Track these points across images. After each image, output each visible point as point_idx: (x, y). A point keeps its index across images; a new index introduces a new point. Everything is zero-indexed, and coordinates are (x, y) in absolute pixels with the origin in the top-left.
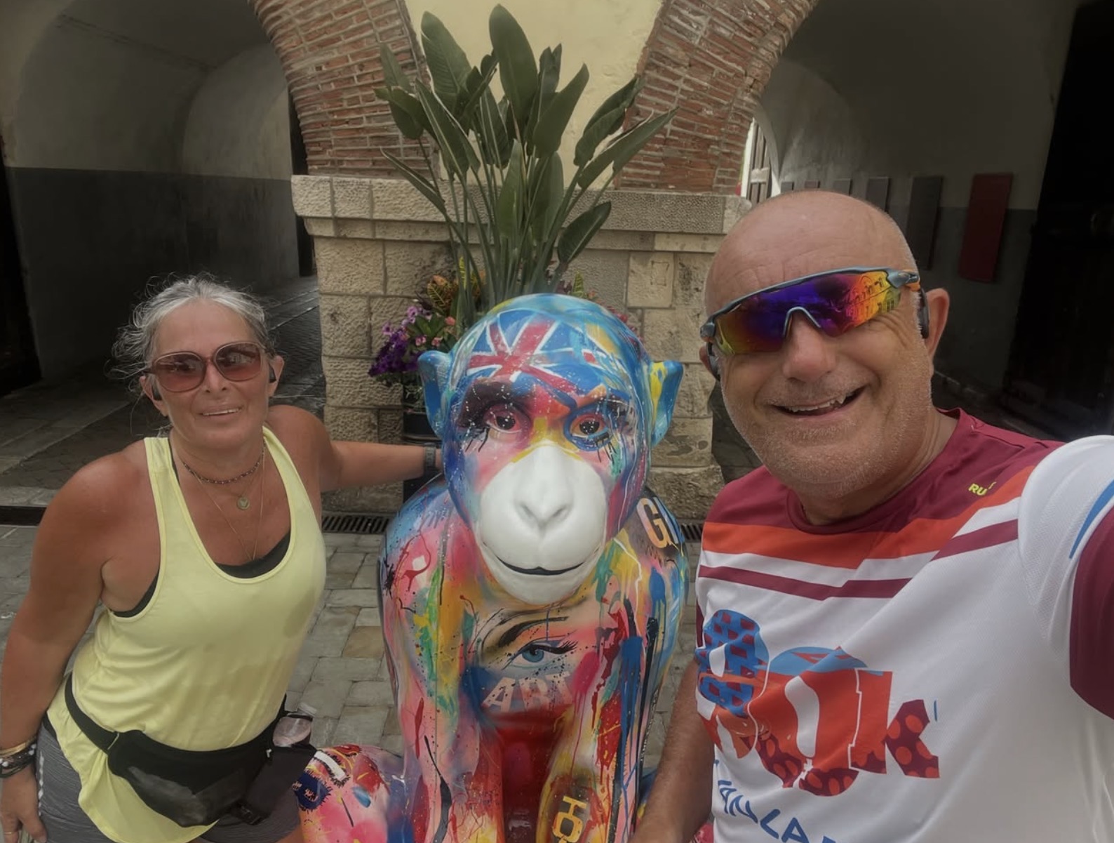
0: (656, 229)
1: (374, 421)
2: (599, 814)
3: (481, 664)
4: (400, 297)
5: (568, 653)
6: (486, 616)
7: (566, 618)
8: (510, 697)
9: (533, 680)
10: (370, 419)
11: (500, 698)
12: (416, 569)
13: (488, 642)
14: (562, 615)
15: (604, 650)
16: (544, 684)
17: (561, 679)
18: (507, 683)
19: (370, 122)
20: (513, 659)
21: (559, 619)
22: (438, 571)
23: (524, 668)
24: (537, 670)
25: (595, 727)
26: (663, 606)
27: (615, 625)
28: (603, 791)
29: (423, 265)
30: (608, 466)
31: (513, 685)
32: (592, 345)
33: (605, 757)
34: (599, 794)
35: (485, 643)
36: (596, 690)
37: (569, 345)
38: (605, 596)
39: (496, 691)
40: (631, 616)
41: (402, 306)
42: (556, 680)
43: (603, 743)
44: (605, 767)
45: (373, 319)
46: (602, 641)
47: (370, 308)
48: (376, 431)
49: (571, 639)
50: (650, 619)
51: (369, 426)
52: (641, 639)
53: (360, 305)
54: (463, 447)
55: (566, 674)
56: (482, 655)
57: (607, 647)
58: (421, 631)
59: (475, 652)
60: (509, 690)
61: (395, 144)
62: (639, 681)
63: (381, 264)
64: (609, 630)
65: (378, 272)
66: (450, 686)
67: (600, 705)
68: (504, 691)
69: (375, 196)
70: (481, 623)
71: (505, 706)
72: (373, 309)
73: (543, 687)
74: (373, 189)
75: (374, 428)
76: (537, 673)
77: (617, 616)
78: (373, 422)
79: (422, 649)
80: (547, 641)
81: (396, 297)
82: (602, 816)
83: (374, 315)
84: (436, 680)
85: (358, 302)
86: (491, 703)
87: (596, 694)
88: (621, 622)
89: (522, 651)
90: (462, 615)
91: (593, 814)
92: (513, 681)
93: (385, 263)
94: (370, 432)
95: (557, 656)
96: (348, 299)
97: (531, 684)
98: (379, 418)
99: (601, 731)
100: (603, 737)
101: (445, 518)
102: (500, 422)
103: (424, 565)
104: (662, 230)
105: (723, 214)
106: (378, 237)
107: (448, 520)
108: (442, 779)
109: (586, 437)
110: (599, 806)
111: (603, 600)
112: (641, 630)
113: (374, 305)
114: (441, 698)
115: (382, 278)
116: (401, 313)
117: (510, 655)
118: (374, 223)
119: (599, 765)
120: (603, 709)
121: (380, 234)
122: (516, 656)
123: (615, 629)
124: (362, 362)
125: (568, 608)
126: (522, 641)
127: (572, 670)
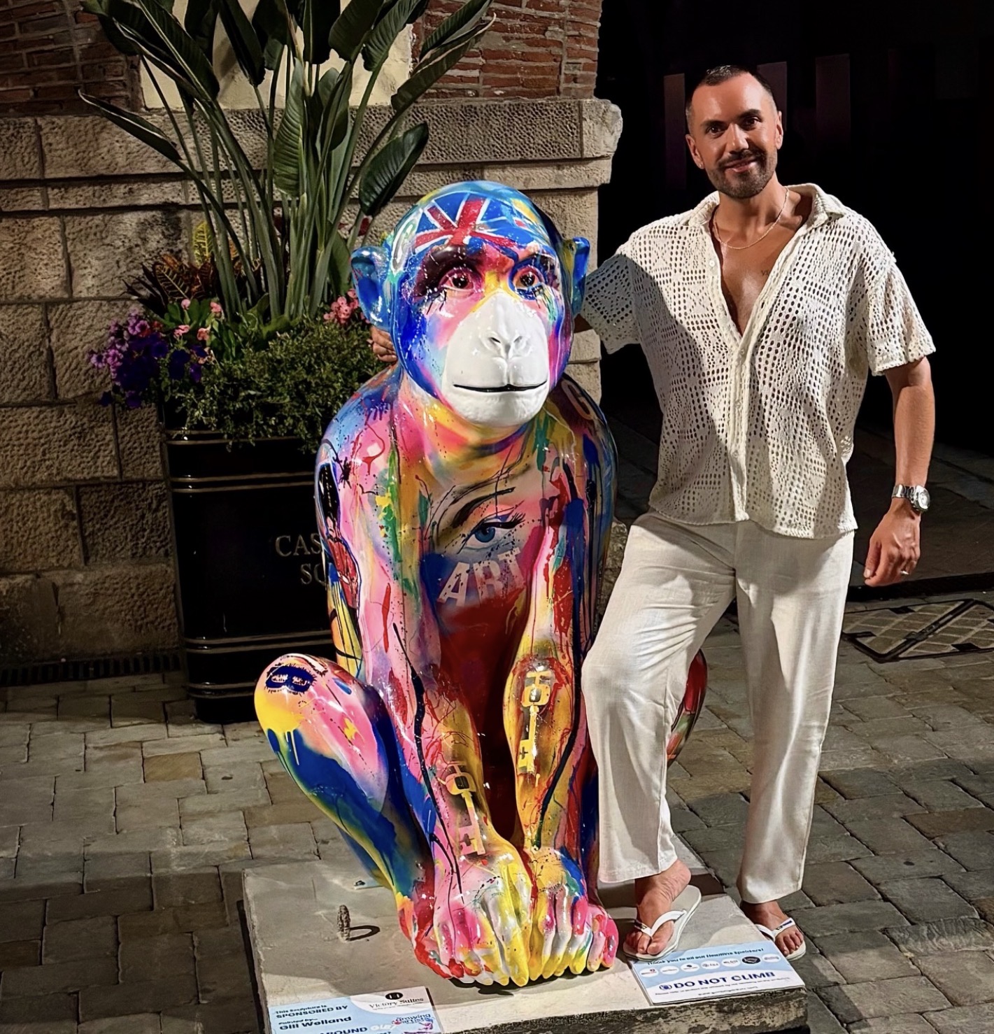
0: (485, 158)
1: (70, 507)
2: (563, 676)
3: (437, 551)
4: (94, 299)
5: (517, 527)
6: (439, 495)
7: (512, 489)
8: (465, 585)
9: (486, 563)
10: (64, 505)
11: (455, 590)
12: (372, 454)
13: (443, 525)
14: (509, 486)
15: (550, 520)
16: (497, 566)
17: (512, 557)
18: (462, 568)
19: (26, 31)
20: (466, 540)
21: (507, 491)
22: (393, 453)
23: (478, 550)
24: (489, 550)
25: (550, 597)
26: (598, 470)
27: (557, 492)
28: (564, 657)
29: (127, 245)
30: (546, 314)
31: (468, 572)
32: (520, 215)
33: (562, 624)
34: (561, 661)
35: (441, 524)
36: (546, 561)
37: (502, 215)
38: (545, 464)
39: (452, 581)
40: (570, 479)
41: (100, 313)
42: (508, 559)
43: (559, 610)
44: (563, 634)
45: (54, 339)
46: (547, 513)
47: (48, 323)
48: (75, 523)
49: (519, 511)
50: (588, 481)
51: (63, 517)
52: (582, 501)
53: (32, 317)
54: (424, 312)
55: (517, 551)
56: (438, 539)
57: (552, 516)
58: (385, 511)
59: (431, 537)
60: (465, 578)
61: (68, 61)
62: (585, 545)
63: (60, 250)
64: (552, 499)
65: (57, 262)
66: (413, 567)
67: (551, 574)
68: (459, 580)
69: (44, 142)
70: (435, 505)
71: (461, 598)
72: (52, 323)
73: (496, 570)
74: (42, 133)
75: (73, 519)
76: (490, 555)
77: (558, 483)
78: (68, 508)
79: (387, 529)
80: (497, 517)
81: (90, 299)
82: (567, 678)
83: (55, 332)
84: (400, 561)
85: (27, 314)
86: (447, 596)
87: (547, 565)
88: (562, 488)
89: (474, 531)
90: (417, 496)
91: (558, 676)
92: (467, 567)
93: (66, 248)
94: (66, 526)
95: (507, 531)
96: (10, 311)
97: (484, 568)
98: (78, 500)
99: (555, 599)
100: (558, 604)
101: (388, 411)
102: (456, 283)
103: (379, 450)
104: (493, 159)
105: (581, 127)
106: (53, 206)
107: (392, 412)
108: (412, 668)
109: (526, 289)
110: (563, 671)
111: (543, 469)
112: (581, 494)
113: (54, 317)
114: (406, 580)
115: (63, 273)
116: (98, 326)
117: (464, 535)
118: (45, 183)
119: (558, 633)
120: (555, 577)
121: (56, 200)
122: (469, 536)
123: (558, 497)
124: (41, 412)
125: (514, 477)
126: (474, 520)
127: (523, 546)
